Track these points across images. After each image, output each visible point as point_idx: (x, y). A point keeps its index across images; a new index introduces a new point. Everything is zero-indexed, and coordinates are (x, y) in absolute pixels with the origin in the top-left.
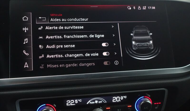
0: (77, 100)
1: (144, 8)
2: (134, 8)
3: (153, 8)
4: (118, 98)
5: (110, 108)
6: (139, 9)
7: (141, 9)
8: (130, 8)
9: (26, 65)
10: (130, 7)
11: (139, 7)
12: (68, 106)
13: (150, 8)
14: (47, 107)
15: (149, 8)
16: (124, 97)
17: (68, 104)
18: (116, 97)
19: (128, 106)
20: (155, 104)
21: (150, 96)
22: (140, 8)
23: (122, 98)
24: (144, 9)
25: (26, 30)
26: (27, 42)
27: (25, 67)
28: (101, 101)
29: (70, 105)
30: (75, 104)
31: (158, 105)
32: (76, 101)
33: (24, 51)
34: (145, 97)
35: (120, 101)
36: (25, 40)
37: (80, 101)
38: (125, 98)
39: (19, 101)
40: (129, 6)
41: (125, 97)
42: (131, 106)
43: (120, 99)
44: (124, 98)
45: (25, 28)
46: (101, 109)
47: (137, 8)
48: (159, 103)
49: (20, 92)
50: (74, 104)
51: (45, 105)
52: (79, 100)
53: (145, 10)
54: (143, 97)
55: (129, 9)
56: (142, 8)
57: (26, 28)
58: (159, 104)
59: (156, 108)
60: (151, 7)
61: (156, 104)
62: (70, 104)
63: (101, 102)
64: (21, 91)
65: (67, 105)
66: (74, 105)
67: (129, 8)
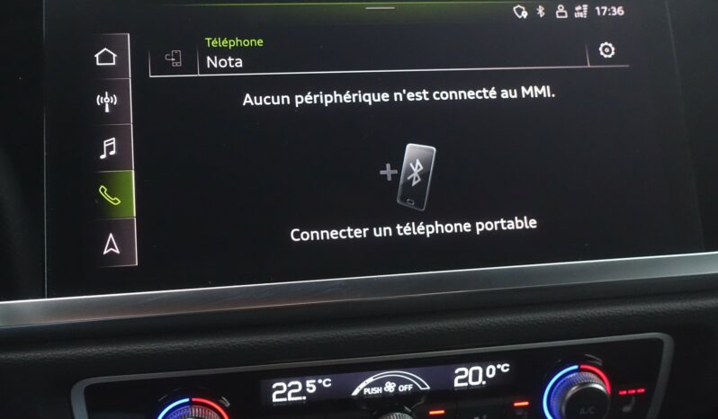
0: (314, 381)
1: (582, 11)
2: (541, 11)
3: (614, 10)
4: (476, 373)
5: (442, 412)
6: (558, 17)
7: (566, 17)
8: (525, 14)
9: (111, 245)
10: (522, 10)
11: (561, 9)
12: (276, 403)
13: (602, 11)
14: (196, 411)
15: (599, 13)
16: (500, 370)
17: (278, 396)
18: (469, 369)
19: (516, 404)
20: (621, 393)
21: (600, 364)
22: (566, 12)
23: (491, 371)
24: (581, 15)
25: (109, 103)
26: (112, 153)
27: (105, 252)
28: (409, 382)
29: (285, 400)
30: (304, 398)
31: (633, 399)
32: (308, 385)
33: (103, 190)
34: (582, 367)
35: (484, 383)
36: (105, 145)
37: (327, 383)
38: (503, 370)
39: (85, 386)
40: (519, 6)
41: (504, 368)
42: (526, 403)
43: (485, 378)
44: (498, 371)
45: (107, 98)
46: (410, 414)
47: (550, 11)
48: (639, 391)
49: (89, 351)
50: (300, 398)
51: (187, 400)
52: (320, 381)
53: (583, 18)
54: (575, 367)
55: (520, 17)
56: (571, 12)
57: (109, 97)
58: (636, 393)
59: (627, 409)
60: (609, 7)
61: (625, 392)
62: (285, 395)
63: (410, 387)
64: (93, 350)
65: (275, 400)
66: (303, 400)
67: (520, 14)
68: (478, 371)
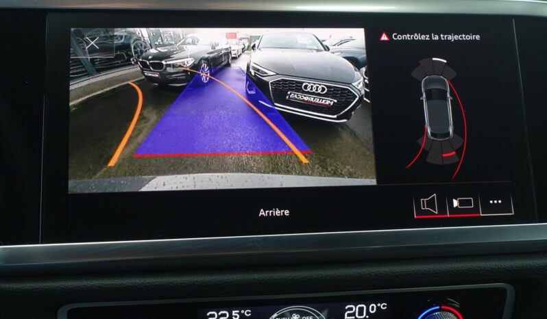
0: (238, 311)
4: (361, 310)
18: (356, 306)
21: (458, 306)
23: (373, 308)
28: (310, 315)
32: (233, 314)
34: (443, 307)
35: (367, 317)
37: (248, 313)
38: (382, 308)
39: (68, 309)
41: (383, 306)
43: (368, 313)
44: (378, 308)
49: (70, 284)
52: (242, 312)
54: (438, 307)
63: (311, 318)
64: (73, 283)
68: (363, 308)
